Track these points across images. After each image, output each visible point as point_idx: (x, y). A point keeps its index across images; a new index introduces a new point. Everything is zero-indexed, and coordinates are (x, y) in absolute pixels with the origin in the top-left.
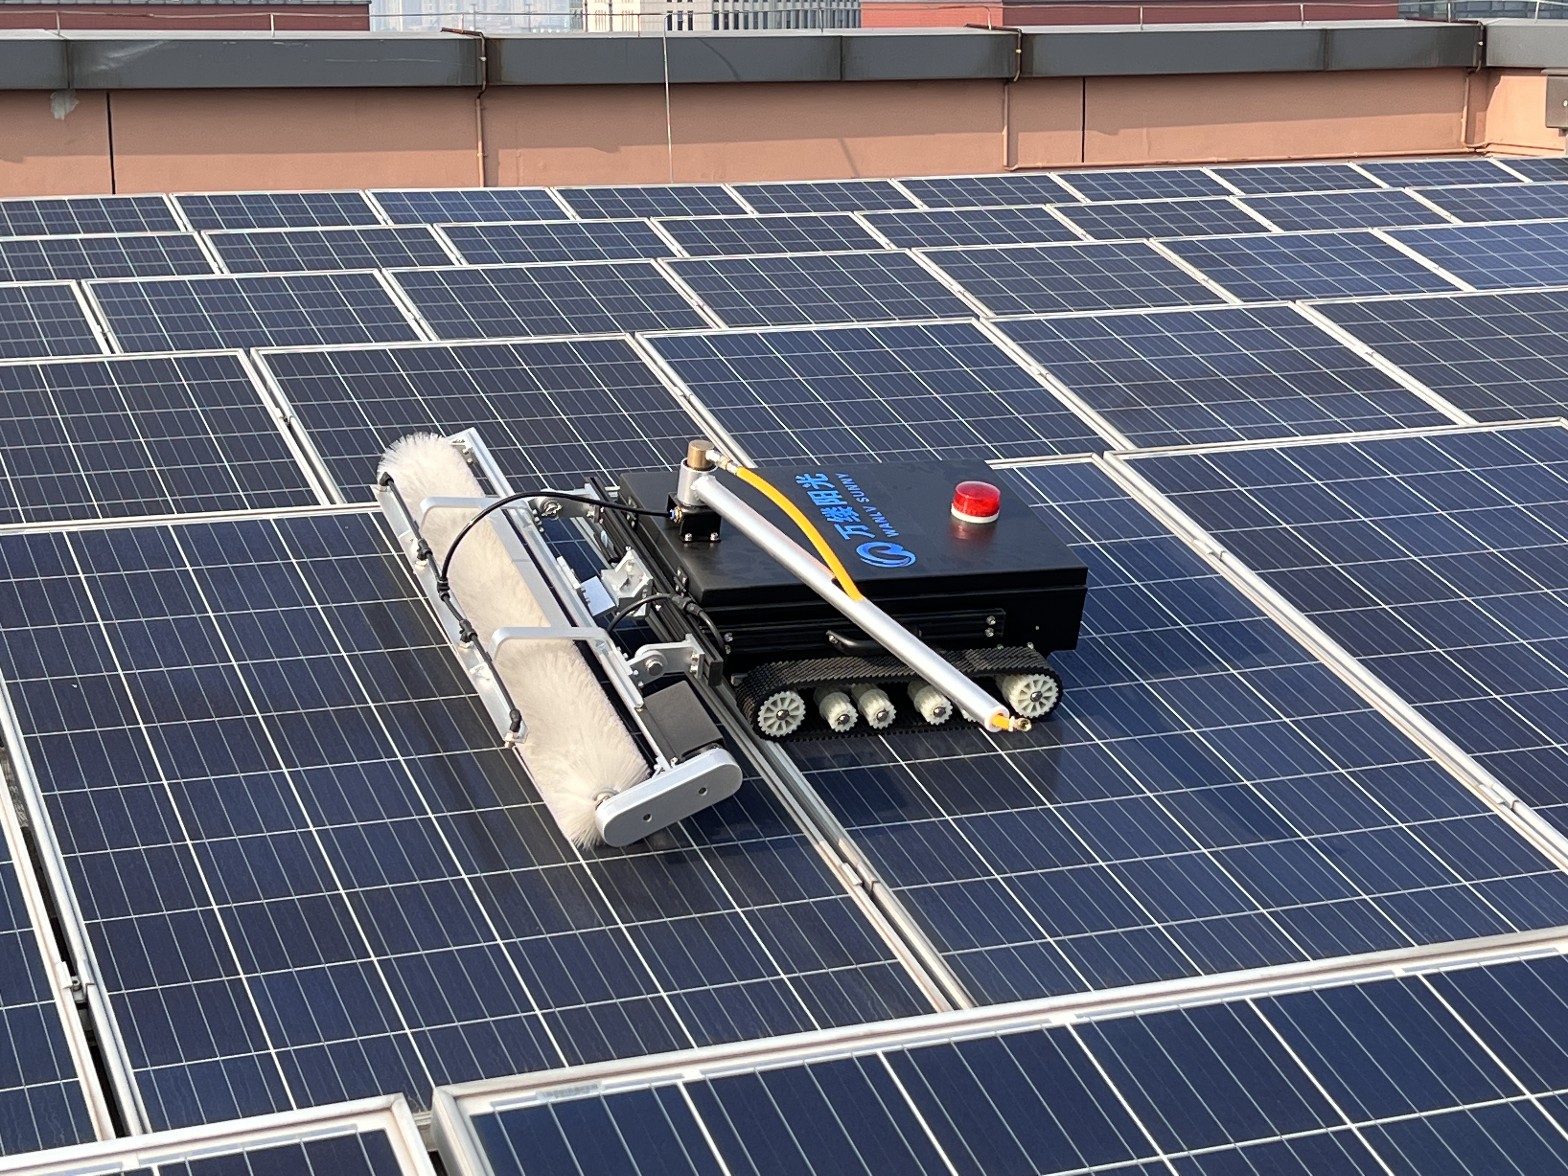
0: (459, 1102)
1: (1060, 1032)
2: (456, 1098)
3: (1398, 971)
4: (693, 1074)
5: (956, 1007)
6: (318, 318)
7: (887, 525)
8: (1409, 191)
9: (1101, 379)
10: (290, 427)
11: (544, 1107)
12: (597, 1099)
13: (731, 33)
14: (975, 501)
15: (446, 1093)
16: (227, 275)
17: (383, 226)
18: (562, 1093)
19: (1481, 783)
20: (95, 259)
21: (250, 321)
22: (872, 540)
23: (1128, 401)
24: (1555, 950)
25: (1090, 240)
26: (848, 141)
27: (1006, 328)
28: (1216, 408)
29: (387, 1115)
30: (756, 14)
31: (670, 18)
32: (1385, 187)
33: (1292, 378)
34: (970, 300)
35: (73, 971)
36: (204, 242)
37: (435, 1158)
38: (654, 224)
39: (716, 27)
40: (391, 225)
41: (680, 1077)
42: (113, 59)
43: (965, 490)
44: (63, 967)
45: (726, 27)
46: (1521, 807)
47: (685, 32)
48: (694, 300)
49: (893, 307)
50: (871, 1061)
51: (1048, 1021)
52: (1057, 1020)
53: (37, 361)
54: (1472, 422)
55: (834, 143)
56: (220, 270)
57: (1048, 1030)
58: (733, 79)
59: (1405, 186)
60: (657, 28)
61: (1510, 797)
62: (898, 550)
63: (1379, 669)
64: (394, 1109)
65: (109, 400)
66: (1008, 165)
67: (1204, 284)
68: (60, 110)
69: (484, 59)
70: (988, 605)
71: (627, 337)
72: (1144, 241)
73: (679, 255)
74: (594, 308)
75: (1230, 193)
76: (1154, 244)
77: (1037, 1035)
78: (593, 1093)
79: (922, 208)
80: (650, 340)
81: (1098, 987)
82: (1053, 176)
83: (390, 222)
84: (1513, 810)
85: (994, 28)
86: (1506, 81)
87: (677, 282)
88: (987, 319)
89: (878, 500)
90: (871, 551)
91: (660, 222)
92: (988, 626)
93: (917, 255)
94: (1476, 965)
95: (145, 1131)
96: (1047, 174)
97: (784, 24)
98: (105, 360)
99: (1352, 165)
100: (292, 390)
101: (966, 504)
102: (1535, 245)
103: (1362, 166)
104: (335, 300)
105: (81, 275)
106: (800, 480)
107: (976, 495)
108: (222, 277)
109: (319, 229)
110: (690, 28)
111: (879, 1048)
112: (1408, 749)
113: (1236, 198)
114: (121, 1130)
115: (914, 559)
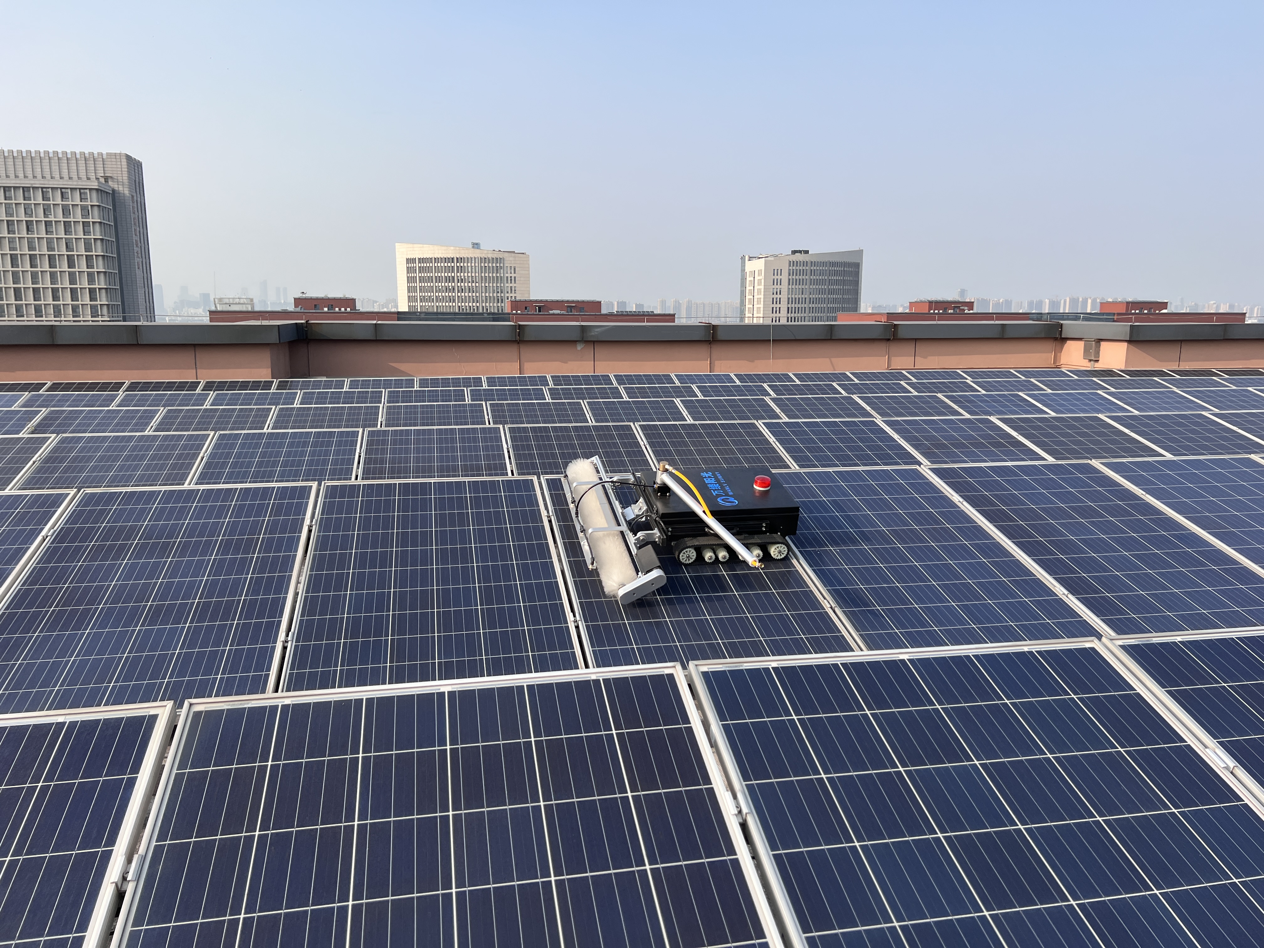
0: (697, 667)
1: (903, 661)
2: (696, 665)
3: (1026, 649)
4: (775, 665)
5: (862, 650)
6: (656, 413)
7: (730, 491)
8: (1032, 380)
9: (920, 440)
10: (646, 448)
11: (725, 671)
12: (742, 670)
13: (793, 323)
14: (762, 483)
15: (693, 663)
16: (628, 399)
17: (677, 385)
18: (731, 667)
19: (1055, 586)
20: (588, 394)
21: (635, 414)
22: (724, 496)
23: (929, 448)
24: (1084, 645)
25: (916, 394)
26: (833, 360)
27: (885, 422)
28: (961, 452)
29: (674, 668)
30: (801, 317)
31: (772, 319)
32: (1023, 378)
33: (989, 443)
34: (873, 412)
35: (574, 616)
36: (621, 389)
37: (689, 685)
38: (765, 385)
39: (788, 321)
40: (679, 385)
41: (770, 665)
42: (597, 331)
43: (758, 479)
44: (571, 614)
45: (791, 321)
46: (1070, 596)
47: (777, 323)
48: (778, 410)
49: (846, 414)
50: (835, 666)
51: (898, 657)
52: (902, 657)
53: (570, 425)
54: (1054, 460)
55: (828, 360)
56: (626, 398)
57: (898, 660)
58: (794, 338)
59: (1031, 378)
60: (768, 322)
61: (1066, 592)
62: (732, 499)
63: (1019, 545)
64: (676, 667)
65: (591, 437)
66: (888, 368)
67: (957, 409)
68: (579, 347)
69: (712, 332)
70: (763, 519)
71: (755, 422)
72: (936, 394)
73: (773, 396)
74: (744, 412)
75: (967, 379)
76: (940, 395)
77: (894, 661)
78: (741, 668)
79: (857, 381)
80: (763, 423)
81: (912, 647)
82: (904, 372)
83: (679, 384)
84: (1067, 597)
85: (884, 322)
86: (1068, 342)
87: (772, 404)
88: (880, 419)
89: (728, 481)
90: (723, 500)
91: (767, 385)
92: (763, 527)
93: (855, 397)
94: (1055, 649)
95: (594, 667)
96: (901, 371)
97: (811, 320)
98: (591, 425)
99: (1011, 370)
100: (647, 436)
101: (758, 483)
102: (1078, 399)
103: (1015, 371)
104: (661, 408)
105: (583, 399)
106: (702, 474)
107: (762, 480)
108: (626, 400)
109: (657, 385)
110: (779, 322)
111: (838, 661)
112: (1028, 573)
113: (969, 380)
114: (587, 667)
115: (737, 503)
